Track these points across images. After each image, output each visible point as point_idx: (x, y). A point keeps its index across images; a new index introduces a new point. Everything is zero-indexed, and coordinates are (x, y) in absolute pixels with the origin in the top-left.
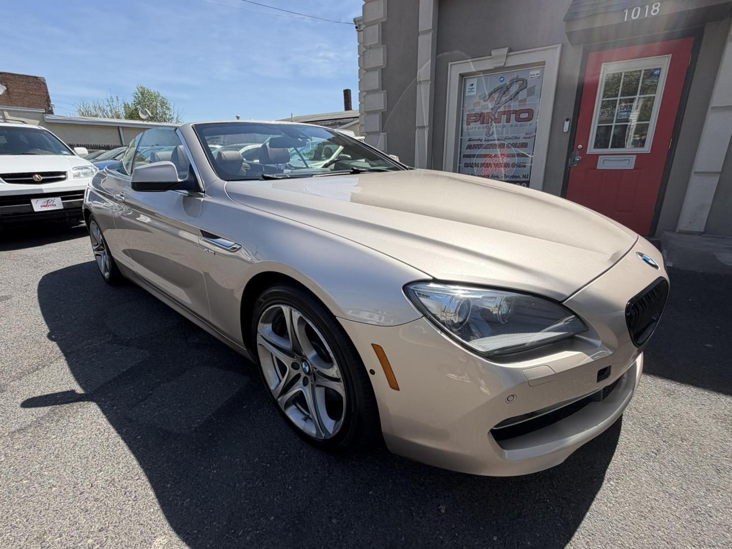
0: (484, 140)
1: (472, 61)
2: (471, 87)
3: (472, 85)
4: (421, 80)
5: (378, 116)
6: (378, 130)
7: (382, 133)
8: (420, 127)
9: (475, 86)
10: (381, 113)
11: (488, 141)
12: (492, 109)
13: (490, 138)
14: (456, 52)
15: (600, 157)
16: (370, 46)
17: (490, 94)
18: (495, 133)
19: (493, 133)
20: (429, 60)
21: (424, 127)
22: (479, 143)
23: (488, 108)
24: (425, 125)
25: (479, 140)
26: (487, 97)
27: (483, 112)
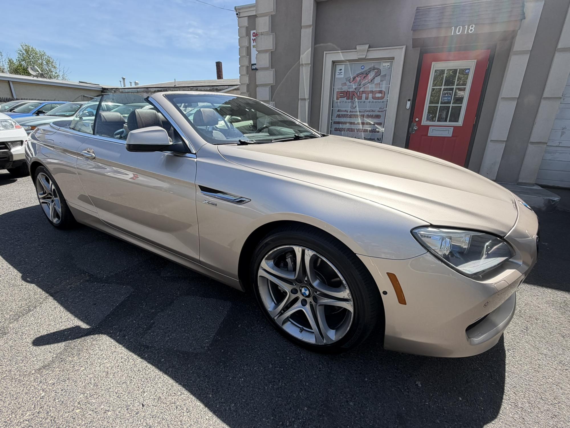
0: (349, 111)
1: (342, 52)
2: (340, 71)
3: (341, 70)
4: (303, 63)
5: (268, 89)
6: (268, 99)
7: (271, 102)
8: (302, 99)
9: (343, 71)
10: (270, 86)
11: (352, 112)
12: (355, 89)
13: (353, 110)
14: (329, 44)
15: (430, 127)
16: (261, 33)
17: (354, 78)
18: (357, 106)
19: (356, 106)
20: (309, 48)
21: (305, 99)
22: (345, 113)
23: (352, 88)
24: (306, 98)
25: (346, 111)
26: (352, 80)
27: (349, 90)
